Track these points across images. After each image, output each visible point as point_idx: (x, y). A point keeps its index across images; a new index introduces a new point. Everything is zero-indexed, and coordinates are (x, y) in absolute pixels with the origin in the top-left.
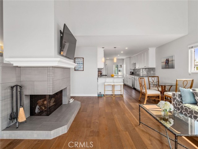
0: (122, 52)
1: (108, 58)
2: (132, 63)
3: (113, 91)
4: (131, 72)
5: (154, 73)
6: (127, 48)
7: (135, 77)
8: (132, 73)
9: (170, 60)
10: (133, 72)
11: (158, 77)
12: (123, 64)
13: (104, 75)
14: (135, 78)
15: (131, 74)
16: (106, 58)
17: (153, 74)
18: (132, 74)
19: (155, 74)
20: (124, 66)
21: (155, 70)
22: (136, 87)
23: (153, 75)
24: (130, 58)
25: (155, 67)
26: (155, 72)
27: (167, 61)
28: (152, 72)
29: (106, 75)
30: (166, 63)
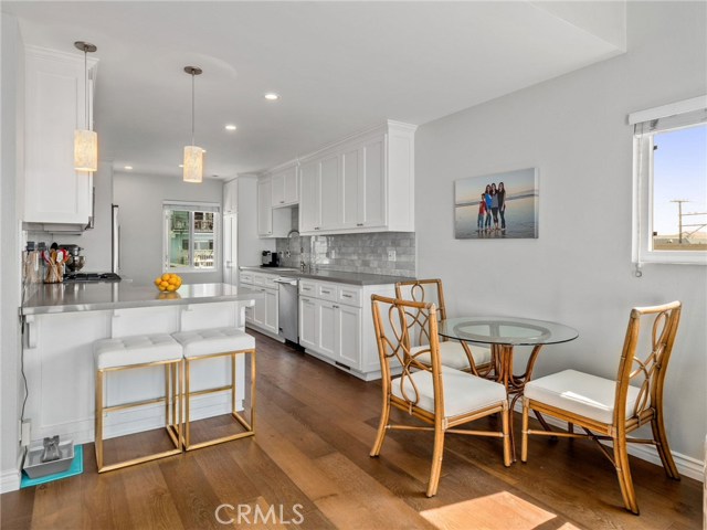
0: (231, 128)
1: (129, 168)
2: (277, 204)
3: (172, 397)
4: (265, 253)
5: (404, 259)
6: (271, 97)
7: (303, 283)
8: (269, 259)
9: (508, 193)
10: (275, 256)
11: (438, 282)
12: (221, 209)
13: (94, 277)
14: (297, 288)
15: (264, 266)
16: (117, 166)
17: (398, 265)
18: (273, 262)
19: (411, 266)
20: (227, 218)
21: (412, 245)
22: (304, 341)
23: (397, 273)
24: (260, 175)
25: (411, 229)
26: (411, 254)
27: (494, 199)
28: (392, 256)
29: (110, 277)
30: (484, 206)
